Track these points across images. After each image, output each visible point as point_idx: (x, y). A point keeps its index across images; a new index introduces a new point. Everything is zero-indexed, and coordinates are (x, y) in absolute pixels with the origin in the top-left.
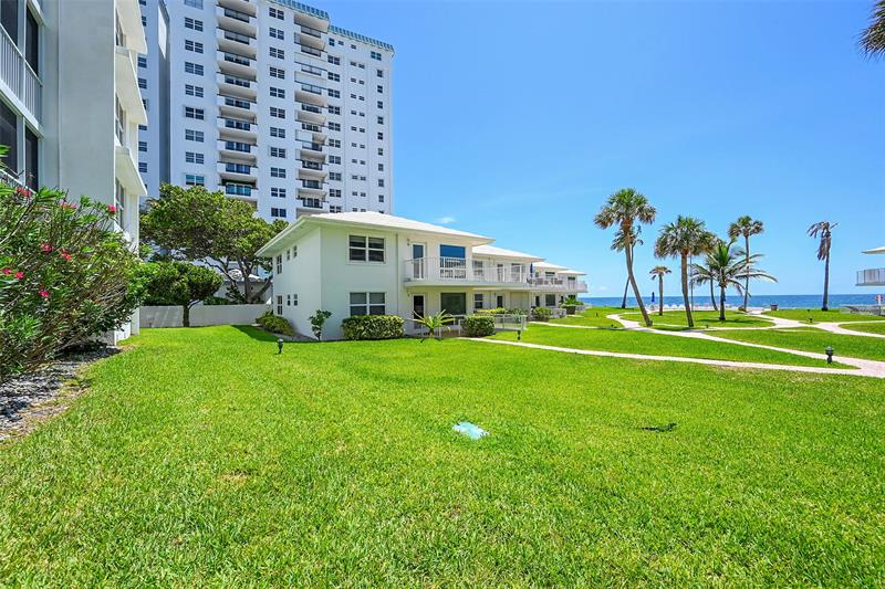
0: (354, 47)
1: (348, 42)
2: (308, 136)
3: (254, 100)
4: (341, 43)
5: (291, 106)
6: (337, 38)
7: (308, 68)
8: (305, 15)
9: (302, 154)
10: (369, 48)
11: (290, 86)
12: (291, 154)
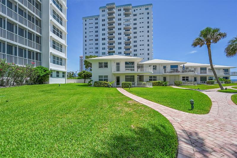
0: (140, 9)
1: (138, 9)
2: (126, 37)
3: (114, 32)
4: (137, 10)
5: (123, 31)
6: (135, 9)
7: (127, 20)
8: (126, 7)
9: (125, 42)
10: (145, 7)
11: (122, 26)
12: (123, 43)
